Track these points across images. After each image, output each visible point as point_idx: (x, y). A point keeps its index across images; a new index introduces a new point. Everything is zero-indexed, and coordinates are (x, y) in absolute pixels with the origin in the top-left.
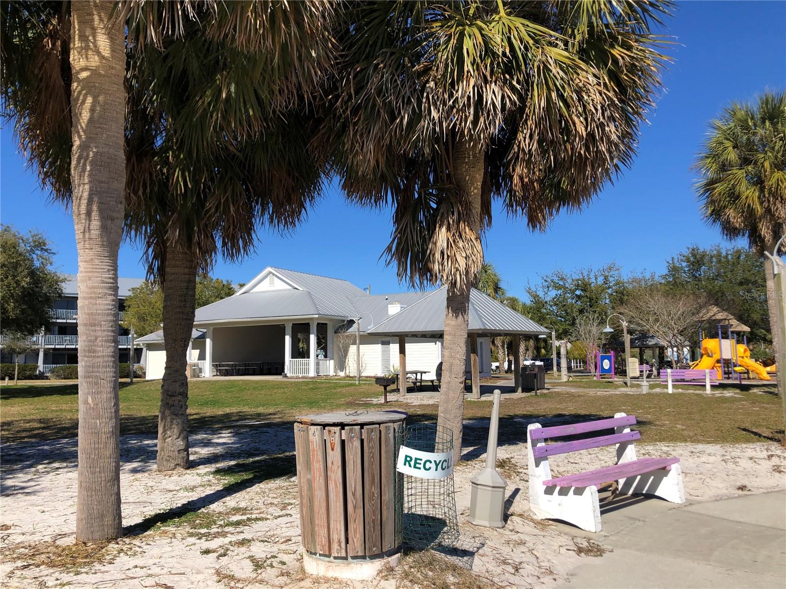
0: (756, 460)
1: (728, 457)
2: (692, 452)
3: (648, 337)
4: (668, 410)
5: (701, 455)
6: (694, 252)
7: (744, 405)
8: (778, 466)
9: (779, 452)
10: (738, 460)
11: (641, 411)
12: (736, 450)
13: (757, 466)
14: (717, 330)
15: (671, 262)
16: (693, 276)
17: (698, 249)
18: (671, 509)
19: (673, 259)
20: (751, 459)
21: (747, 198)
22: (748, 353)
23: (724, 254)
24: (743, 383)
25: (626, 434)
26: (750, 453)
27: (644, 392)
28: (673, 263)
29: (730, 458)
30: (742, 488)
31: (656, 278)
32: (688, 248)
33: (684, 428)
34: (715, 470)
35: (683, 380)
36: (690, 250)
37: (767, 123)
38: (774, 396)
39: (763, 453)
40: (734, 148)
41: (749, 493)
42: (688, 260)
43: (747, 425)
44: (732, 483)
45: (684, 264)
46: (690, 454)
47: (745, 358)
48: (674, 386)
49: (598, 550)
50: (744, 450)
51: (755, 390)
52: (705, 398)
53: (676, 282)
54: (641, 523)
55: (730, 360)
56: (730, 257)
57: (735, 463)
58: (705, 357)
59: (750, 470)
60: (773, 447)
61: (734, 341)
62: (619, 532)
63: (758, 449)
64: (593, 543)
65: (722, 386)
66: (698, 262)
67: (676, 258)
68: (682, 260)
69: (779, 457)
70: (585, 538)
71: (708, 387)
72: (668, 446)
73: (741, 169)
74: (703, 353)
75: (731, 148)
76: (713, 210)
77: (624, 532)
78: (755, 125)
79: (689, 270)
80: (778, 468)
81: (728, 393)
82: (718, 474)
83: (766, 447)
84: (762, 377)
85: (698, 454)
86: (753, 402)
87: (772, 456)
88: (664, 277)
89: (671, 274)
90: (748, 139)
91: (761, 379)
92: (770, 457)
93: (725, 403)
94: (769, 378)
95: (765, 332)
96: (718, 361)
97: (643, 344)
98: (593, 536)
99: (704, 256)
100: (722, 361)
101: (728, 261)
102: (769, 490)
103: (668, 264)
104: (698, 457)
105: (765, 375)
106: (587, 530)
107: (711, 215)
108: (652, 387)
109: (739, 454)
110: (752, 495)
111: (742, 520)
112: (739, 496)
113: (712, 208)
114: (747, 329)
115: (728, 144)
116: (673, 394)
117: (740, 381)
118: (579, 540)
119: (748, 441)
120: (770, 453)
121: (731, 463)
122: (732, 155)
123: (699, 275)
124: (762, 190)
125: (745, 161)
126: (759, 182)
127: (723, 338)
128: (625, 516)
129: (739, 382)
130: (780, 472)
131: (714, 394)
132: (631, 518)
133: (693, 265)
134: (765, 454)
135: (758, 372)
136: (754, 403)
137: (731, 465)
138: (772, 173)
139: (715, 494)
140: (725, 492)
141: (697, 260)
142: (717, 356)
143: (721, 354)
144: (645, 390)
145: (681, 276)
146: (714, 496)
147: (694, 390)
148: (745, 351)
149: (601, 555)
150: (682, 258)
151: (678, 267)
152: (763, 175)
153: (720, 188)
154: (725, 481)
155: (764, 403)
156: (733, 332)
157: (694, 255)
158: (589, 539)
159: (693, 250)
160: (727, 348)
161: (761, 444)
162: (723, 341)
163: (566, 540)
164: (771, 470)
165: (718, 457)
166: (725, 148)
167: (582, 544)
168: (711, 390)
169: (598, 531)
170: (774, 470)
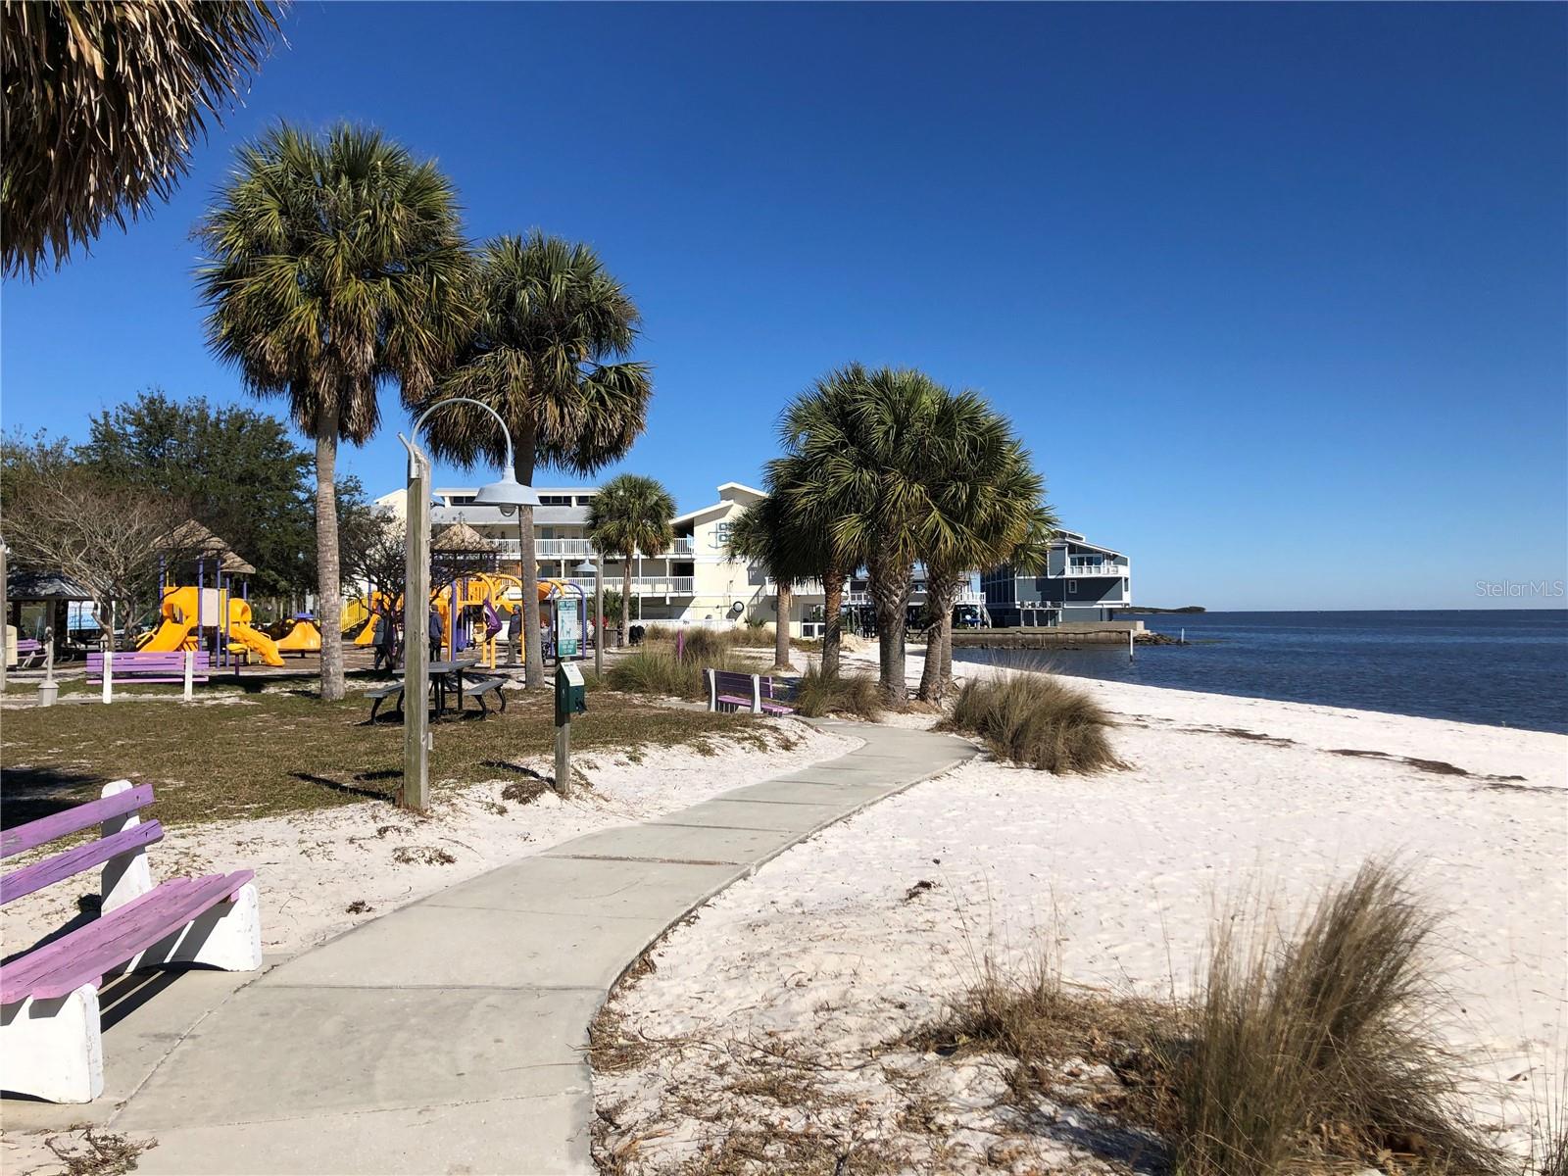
0: (362, 842)
1: (310, 845)
2: (239, 844)
3: (39, 579)
4: (119, 743)
5: (258, 848)
6: (153, 406)
7: (267, 721)
8: (404, 850)
9: (394, 821)
10: (330, 847)
11: (56, 750)
12: (318, 826)
13: (366, 855)
14: (193, 571)
15: (102, 422)
16: (148, 454)
17: (163, 401)
18: (238, 990)
19: (106, 415)
20: (352, 841)
21: (298, 319)
22: (249, 616)
23: (213, 416)
24: (241, 674)
25: (130, 832)
26: (346, 829)
27: (46, 704)
28: (107, 424)
29: (314, 845)
30: (356, 908)
31: (67, 451)
32: (142, 398)
33: (182, 784)
34: (294, 877)
35: (131, 675)
36: (146, 401)
37: (344, 181)
38: (315, 701)
39: (368, 825)
40: (281, 213)
41: (371, 916)
42: (138, 421)
43: (301, 765)
44: (334, 901)
45: (131, 429)
46: (235, 848)
47: (242, 624)
48: (116, 689)
49: (122, 1153)
50: (334, 825)
51: (272, 690)
52: (184, 710)
53: (109, 465)
54: (188, 1045)
55: (216, 628)
56: (222, 426)
57: (327, 854)
58: (168, 621)
59: (356, 864)
60: (383, 811)
61: (224, 592)
62: (145, 1084)
63: (357, 818)
64: (104, 1138)
65: (215, 683)
66: (161, 427)
67: (113, 413)
68: (125, 420)
69: (398, 830)
70: (73, 1129)
71: (188, 686)
72: (183, 836)
73: (292, 260)
74: (165, 614)
75: (276, 213)
76: (233, 329)
77: (158, 1080)
78: (324, 180)
79: (140, 443)
80: (403, 854)
81: (229, 697)
82: (302, 884)
83: (369, 813)
84: (270, 661)
85: (252, 847)
86: (281, 714)
87: (386, 829)
88: (82, 451)
89: (100, 447)
90: (308, 203)
91: (269, 665)
92: (382, 832)
93: (229, 719)
94: (282, 662)
95: (276, 576)
96: (192, 632)
97: (25, 594)
98: (89, 1115)
99: (173, 416)
100: (201, 632)
101: (220, 434)
102: (402, 903)
103: (93, 426)
104: (254, 852)
105: (275, 658)
106: (63, 1101)
107: (227, 337)
108: (63, 689)
109: (327, 833)
110: (377, 919)
111: (388, 982)
112: (356, 928)
113: (230, 325)
114: (249, 569)
115: (271, 204)
116: (115, 706)
117: (237, 671)
118: (64, 1141)
119: (328, 803)
120: (381, 825)
121: (320, 857)
122: (276, 226)
123: (161, 455)
124: (325, 307)
125: (298, 247)
126: (319, 290)
127: (205, 586)
128: (142, 1036)
129: (233, 673)
130: (408, 861)
131: (201, 701)
132: (160, 1037)
133: (149, 433)
134: (372, 828)
135: (264, 651)
136: (282, 716)
137: (319, 860)
138: (346, 279)
139: (309, 930)
140: (327, 921)
141: (158, 422)
142: (191, 623)
143: (199, 618)
144: (48, 699)
145: (122, 453)
146: (308, 936)
147: (155, 694)
148: (244, 611)
149: (132, 1166)
150: (126, 415)
151: (117, 434)
152: (327, 281)
153: (251, 286)
154: (319, 897)
155: (300, 714)
156: (225, 575)
157: (153, 413)
158: (89, 1128)
159: (151, 402)
160: (213, 606)
161: (360, 806)
162: (205, 591)
163: (30, 1152)
164: (392, 860)
165: (292, 845)
166: (266, 212)
167: (74, 1149)
168: (194, 693)
169: (95, 1097)
170: (396, 859)
